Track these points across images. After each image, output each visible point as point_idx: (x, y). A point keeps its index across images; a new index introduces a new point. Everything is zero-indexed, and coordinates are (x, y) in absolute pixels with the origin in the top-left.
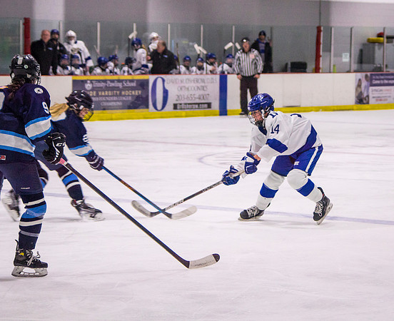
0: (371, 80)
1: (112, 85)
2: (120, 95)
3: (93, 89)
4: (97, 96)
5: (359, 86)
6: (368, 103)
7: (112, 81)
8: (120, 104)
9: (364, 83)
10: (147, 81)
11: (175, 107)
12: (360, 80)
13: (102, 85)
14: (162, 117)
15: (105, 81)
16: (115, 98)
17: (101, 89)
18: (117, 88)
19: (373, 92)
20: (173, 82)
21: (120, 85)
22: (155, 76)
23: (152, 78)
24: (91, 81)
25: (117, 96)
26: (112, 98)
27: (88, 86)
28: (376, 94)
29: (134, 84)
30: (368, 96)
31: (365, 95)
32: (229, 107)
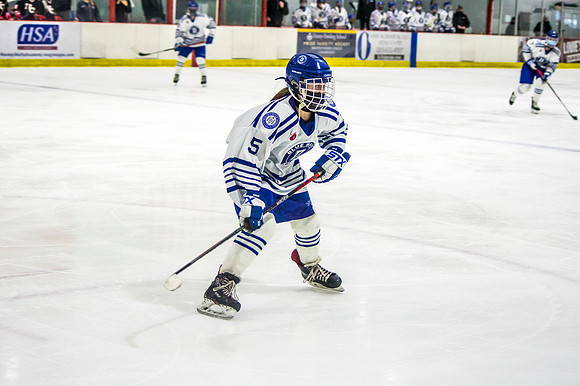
1: (328, 37)
2: (334, 46)
3: (313, 40)
5: (521, 46)
7: (328, 34)
8: (333, 52)
10: (355, 35)
11: (376, 57)
12: (522, 43)
13: (320, 37)
14: (365, 66)
15: (322, 34)
16: (329, 48)
18: (331, 40)
20: (374, 36)
21: (333, 38)
22: (361, 32)
23: (358, 33)
24: (312, 34)
25: (330, 46)
27: (309, 37)
29: (344, 38)
32: (418, 59)
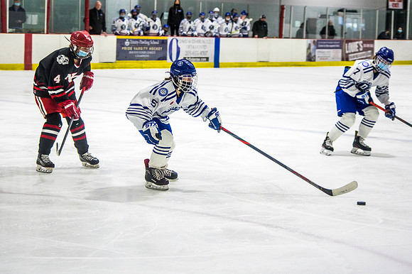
0: (318, 44)
1: (143, 43)
2: (148, 50)
3: (130, 46)
4: (133, 50)
5: (309, 48)
6: (315, 61)
7: (143, 40)
8: (148, 56)
9: (313, 47)
10: (166, 40)
12: (310, 44)
13: (136, 42)
15: (138, 40)
16: (145, 52)
17: (136, 46)
18: (143, 45)
19: (319, 53)
20: (183, 41)
21: (148, 43)
23: (169, 39)
24: (129, 40)
25: (146, 50)
26: (142, 52)
27: (127, 43)
28: (321, 55)
30: (315, 56)
31: (313, 55)
32: (220, 61)
